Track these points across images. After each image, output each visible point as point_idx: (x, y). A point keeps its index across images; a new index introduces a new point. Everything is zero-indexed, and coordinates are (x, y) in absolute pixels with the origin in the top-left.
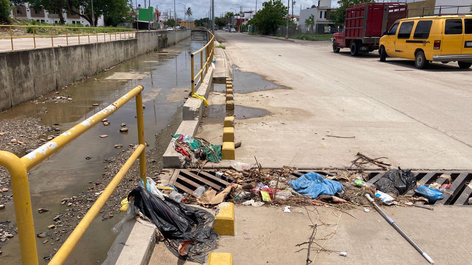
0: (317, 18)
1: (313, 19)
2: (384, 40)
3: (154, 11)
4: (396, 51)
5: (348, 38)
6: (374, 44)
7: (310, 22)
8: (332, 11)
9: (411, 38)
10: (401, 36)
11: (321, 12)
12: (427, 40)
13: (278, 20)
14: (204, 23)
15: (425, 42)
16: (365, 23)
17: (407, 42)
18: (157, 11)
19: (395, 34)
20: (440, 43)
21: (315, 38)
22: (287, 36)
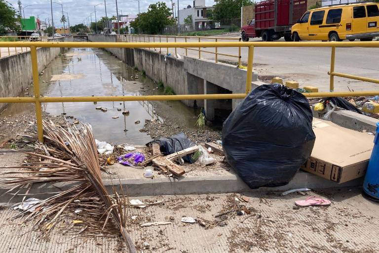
0: (195, 18)
1: (191, 19)
2: (295, 28)
3: (36, 21)
4: (310, 35)
5: (259, 29)
6: (284, 32)
7: (189, 21)
8: (207, 9)
9: (324, 23)
10: (313, 23)
11: (198, 11)
12: (339, 24)
13: (163, 21)
14: (79, 29)
15: (338, 26)
16: (276, 16)
17: (320, 27)
18: (38, 20)
19: (307, 22)
20: (351, 25)
21: (207, 34)
22: (179, 34)
